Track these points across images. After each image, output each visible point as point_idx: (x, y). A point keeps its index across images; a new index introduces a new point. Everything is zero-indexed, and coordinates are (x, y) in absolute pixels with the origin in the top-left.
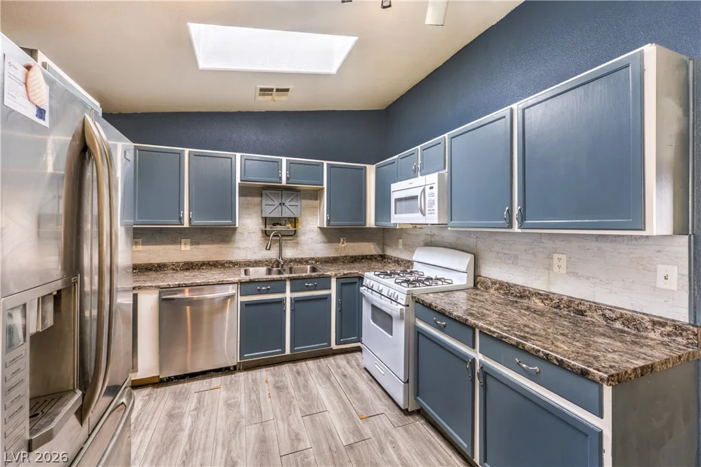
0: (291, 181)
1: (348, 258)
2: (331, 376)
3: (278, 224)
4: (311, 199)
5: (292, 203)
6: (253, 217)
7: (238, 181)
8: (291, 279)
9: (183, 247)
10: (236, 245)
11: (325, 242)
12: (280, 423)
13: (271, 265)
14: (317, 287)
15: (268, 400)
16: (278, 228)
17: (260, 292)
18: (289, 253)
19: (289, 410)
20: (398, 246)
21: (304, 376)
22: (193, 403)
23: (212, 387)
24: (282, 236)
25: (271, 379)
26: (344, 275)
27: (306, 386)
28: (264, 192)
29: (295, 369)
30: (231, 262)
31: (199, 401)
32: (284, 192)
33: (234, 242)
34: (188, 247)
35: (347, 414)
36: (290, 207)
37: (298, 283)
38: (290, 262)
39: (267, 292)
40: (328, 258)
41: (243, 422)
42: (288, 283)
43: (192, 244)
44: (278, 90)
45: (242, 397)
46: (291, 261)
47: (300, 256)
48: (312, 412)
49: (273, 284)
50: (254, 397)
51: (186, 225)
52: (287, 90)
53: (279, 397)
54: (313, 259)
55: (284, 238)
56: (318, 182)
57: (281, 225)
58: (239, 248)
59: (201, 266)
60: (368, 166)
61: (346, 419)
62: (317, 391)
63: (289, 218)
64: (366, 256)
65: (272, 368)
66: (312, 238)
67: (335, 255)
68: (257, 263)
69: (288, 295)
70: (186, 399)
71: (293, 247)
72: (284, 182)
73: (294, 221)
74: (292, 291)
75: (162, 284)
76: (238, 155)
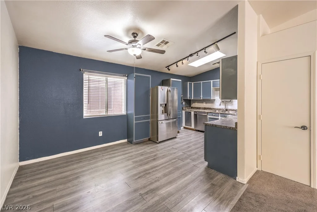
6: (219, 96)
7: (212, 87)
8: (221, 113)
9: (204, 104)
10: (215, 104)
17: (212, 115)
18: (229, 107)
24: (226, 102)
30: (213, 108)
39: (214, 116)
42: (220, 114)
43: (206, 103)
44: (217, 63)
46: (230, 110)
47: (233, 109)
49: (215, 114)
51: (202, 99)
52: (219, 62)
58: (215, 105)
68: (218, 109)
71: (231, 106)
74: (221, 117)
75: (195, 111)
76: (212, 81)
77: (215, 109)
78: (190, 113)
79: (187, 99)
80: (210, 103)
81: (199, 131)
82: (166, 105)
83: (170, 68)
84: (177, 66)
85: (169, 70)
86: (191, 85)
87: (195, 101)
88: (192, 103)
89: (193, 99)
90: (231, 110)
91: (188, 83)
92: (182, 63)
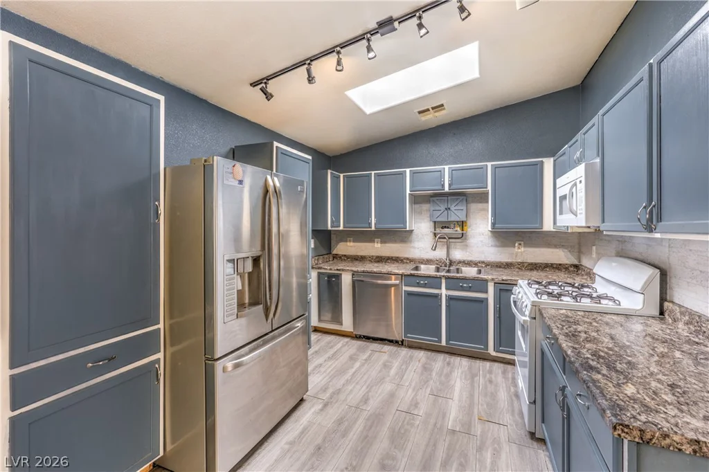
0: (452, 187)
1: (526, 265)
2: (477, 375)
3: (445, 227)
4: (481, 202)
5: (456, 208)
6: (425, 220)
7: (408, 192)
8: (447, 278)
9: (376, 245)
10: (412, 245)
11: (496, 246)
12: (410, 391)
13: (439, 265)
14: (472, 289)
15: (412, 373)
16: (446, 231)
17: (419, 285)
18: (458, 254)
19: (423, 386)
20: (591, 254)
21: (452, 368)
22: (365, 356)
23: (382, 350)
24: (449, 238)
25: (423, 360)
26: (503, 280)
27: (448, 376)
28: (432, 199)
29: (448, 360)
30: (408, 259)
31: (370, 356)
32: (449, 198)
33: (411, 242)
34: (379, 245)
35: (469, 409)
36: (456, 212)
37: (454, 283)
38: (458, 263)
39: (425, 286)
40: (500, 262)
41: (387, 379)
42: (443, 281)
43: (382, 242)
44: (433, 108)
45: (396, 364)
46: (460, 262)
47: (470, 259)
48: (440, 395)
49: (429, 279)
50: (404, 367)
51: (373, 228)
52: (442, 105)
53: (422, 374)
54: (483, 262)
55: (451, 240)
56: (481, 185)
57: (448, 228)
58: (414, 248)
59: (387, 260)
60: (544, 160)
61: (465, 412)
62: (455, 382)
63: (458, 222)
64: (552, 264)
65: (430, 353)
66: (482, 241)
67: (510, 261)
68: (428, 262)
69: (444, 292)
70: (364, 352)
71: (462, 249)
72: (447, 189)
73: (462, 224)
74: (447, 289)
75: (354, 269)
76: (408, 171)
77: (411, 260)
78: (338, 277)
79: (322, 228)
80: (395, 242)
81: (367, 338)
82: (256, 261)
83: (272, 86)
84: (311, 79)
85: (268, 96)
86: (336, 179)
87: (346, 236)
88: (338, 243)
89: (341, 228)
90: (464, 262)
91: (329, 171)
92: (339, 63)
